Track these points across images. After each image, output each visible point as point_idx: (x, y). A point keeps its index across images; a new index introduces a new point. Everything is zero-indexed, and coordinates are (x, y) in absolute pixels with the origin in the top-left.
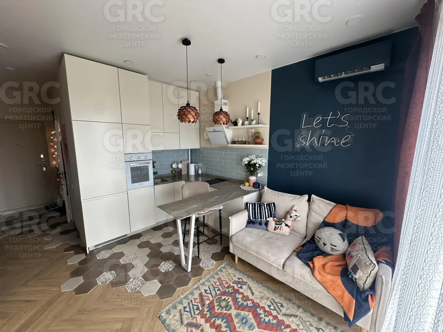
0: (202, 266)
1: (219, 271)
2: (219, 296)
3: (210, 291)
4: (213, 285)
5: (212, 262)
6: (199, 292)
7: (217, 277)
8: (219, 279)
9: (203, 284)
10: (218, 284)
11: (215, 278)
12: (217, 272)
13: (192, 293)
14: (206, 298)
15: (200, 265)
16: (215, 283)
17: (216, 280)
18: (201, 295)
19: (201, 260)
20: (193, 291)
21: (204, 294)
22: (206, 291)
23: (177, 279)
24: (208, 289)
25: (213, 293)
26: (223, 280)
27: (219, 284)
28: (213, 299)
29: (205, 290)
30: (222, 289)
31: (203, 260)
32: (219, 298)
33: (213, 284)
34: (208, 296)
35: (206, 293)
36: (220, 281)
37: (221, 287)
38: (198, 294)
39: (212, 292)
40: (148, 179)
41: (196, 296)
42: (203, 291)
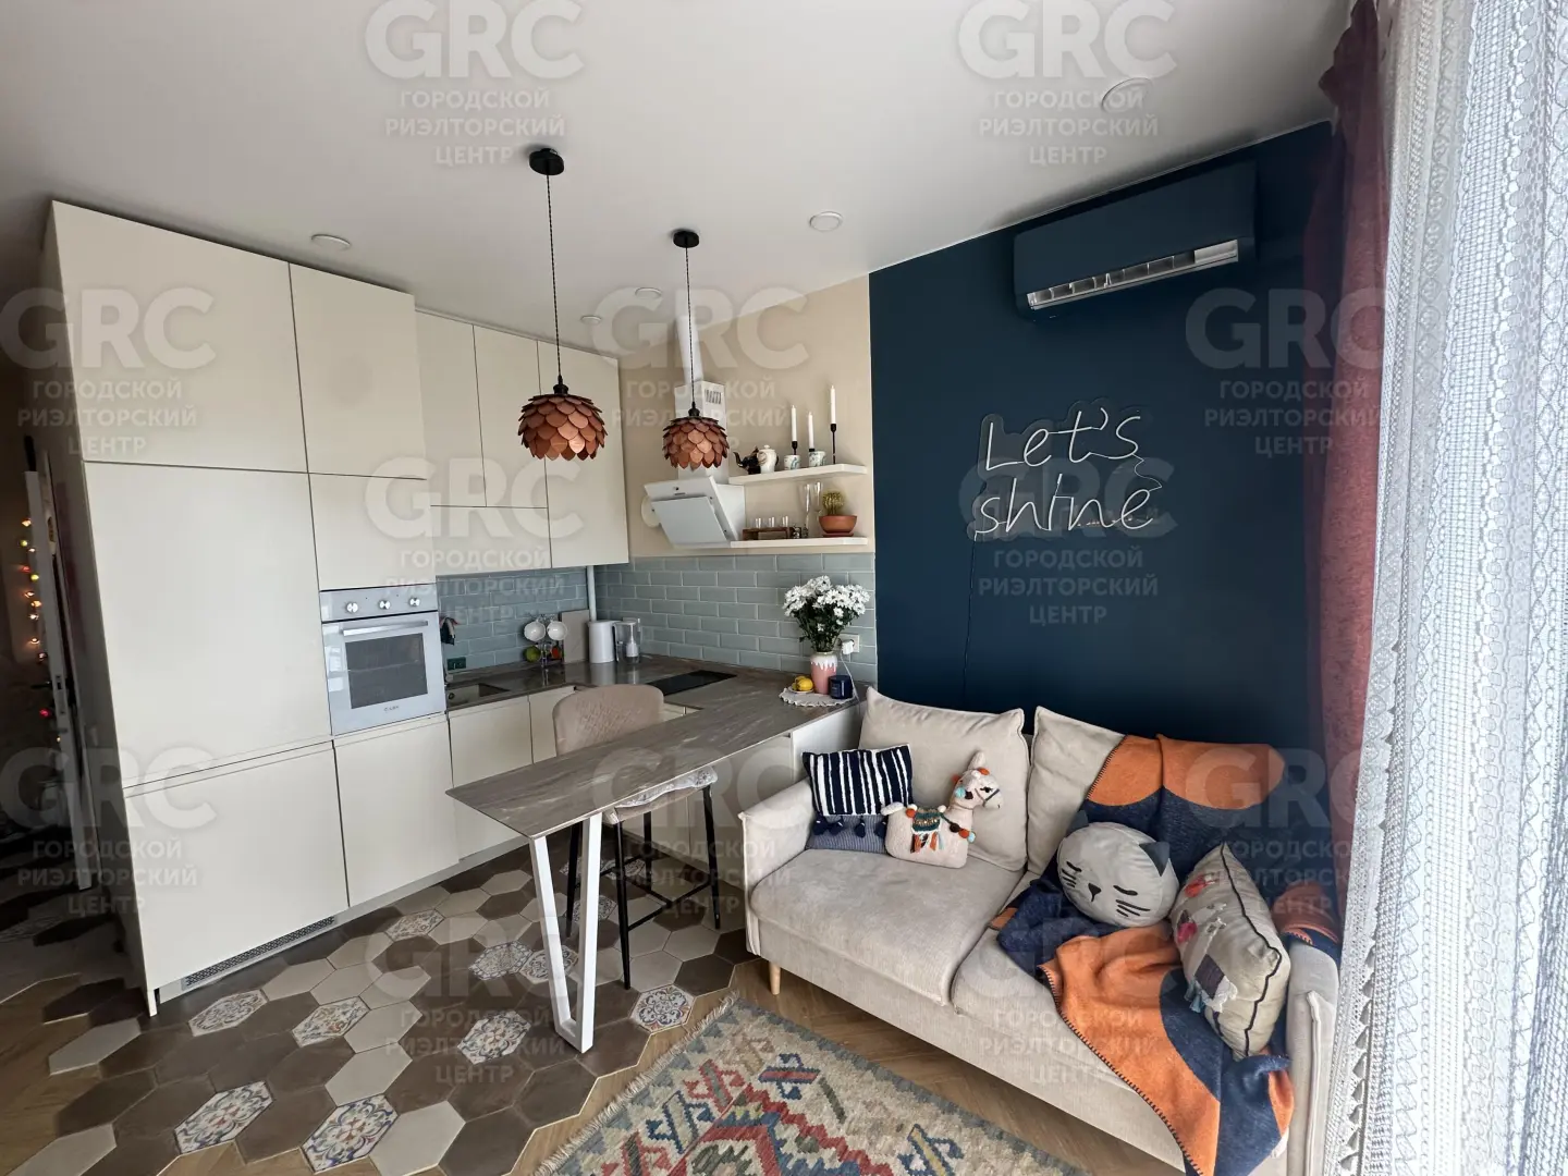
0: (639, 1021)
1: (707, 1033)
2: (708, 1144)
3: (671, 1124)
4: (681, 1097)
5: (679, 1001)
6: (625, 1134)
7: (699, 1060)
8: (708, 1068)
9: (642, 1098)
10: (702, 1089)
11: (693, 1065)
12: (699, 1041)
13: (595, 1145)
14: (654, 1157)
15: (632, 1017)
16: (692, 1085)
17: (695, 1075)
18: (632, 1148)
19: (638, 994)
20: (599, 1132)
21: (646, 1141)
22: (652, 1126)
23: (533, 1088)
24: (662, 1117)
25: (683, 1131)
26: (722, 1073)
27: (707, 1092)
28: (683, 1161)
29: (648, 1122)
30: (721, 1109)
31: (644, 996)
32: (706, 1151)
33: (684, 1091)
34: (661, 1149)
35: (652, 1136)
36: (712, 1075)
37: (717, 1101)
38: (621, 1144)
39: (679, 1130)
40: (421, 688)
41: (614, 1152)
42: (642, 1129)
